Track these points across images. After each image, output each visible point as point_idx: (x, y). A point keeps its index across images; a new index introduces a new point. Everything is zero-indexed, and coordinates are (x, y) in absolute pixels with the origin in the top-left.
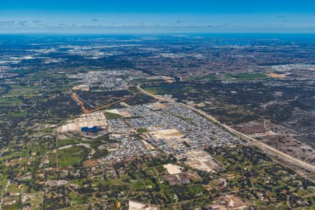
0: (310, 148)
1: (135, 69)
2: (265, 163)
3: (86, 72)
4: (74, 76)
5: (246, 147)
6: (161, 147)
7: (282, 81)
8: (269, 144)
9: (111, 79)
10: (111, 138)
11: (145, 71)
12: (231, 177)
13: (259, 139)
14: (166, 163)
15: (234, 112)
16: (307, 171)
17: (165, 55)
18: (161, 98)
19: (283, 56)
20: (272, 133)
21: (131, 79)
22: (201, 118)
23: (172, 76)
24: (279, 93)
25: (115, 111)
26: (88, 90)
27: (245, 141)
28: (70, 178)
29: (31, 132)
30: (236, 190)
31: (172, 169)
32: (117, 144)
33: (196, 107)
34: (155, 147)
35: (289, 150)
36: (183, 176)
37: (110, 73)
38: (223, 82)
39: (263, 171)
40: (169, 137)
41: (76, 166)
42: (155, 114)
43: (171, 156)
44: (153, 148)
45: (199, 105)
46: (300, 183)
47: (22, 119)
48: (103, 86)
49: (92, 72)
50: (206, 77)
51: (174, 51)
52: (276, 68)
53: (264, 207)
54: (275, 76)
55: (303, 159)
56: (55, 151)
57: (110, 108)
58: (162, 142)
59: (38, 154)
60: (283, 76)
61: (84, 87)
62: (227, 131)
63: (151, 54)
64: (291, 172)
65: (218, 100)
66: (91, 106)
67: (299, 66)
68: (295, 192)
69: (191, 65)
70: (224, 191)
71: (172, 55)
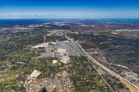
0: (105, 58)
1: (69, 29)
2: (85, 62)
3: (54, 30)
4: (49, 32)
5: (83, 56)
6: (57, 55)
7: (115, 35)
8: (92, 56)
9: (59, 33)
10: (45, 51)
11: (72, 30)
12: (70, 66)
13: (90, 54)
14: (54, 59)
15: (89, 45)
16: (97, 66)
17: (82, 25)
18: (70, 39)
19: (123, 26)
20: (96, 52)
21: (66, 33)
22: (77, 46)
23: (79, 32)
24: (110, 39)
25: (53, 43)
26: (50, 36)
27: (84, 55)
28: (24, 61)
29: (25, 47)
30: (69, 70)
31: (55, 62)
32: (45, 53)
33: (78, 43)
34: (55, 54)
35: (97, 59)
36: (56, 64)
37: (61, 31)
38: (94, 35)
39: (82, 64)
40: (62, 52)
41: (28, 58)
42: (64, 44)
43: (58, 57)
44: (54, 55)
45: (80, 42)
46: (91, 70)
47: (25, 44)
48: (55, 35)
49: (56, 30)
50: (90, 33)
51: (86, 24)
52: (117, 30)
53: (73, 76)
54: (114, 33)
55: (99, 62)
56: (27, 54)
57: (52, 42)
58: (59, 53)
59: (22, 54)
60: (117, 33)
61: (49, 35)
62: (82, 51)
63: (78, 25)
64: (91, 66)
65: (87, 41)
66: (47, 41)
67: (126, 30)
68: (87, 72)
69: (88, 29)
70: (64, 70)
71: (84, 26)
